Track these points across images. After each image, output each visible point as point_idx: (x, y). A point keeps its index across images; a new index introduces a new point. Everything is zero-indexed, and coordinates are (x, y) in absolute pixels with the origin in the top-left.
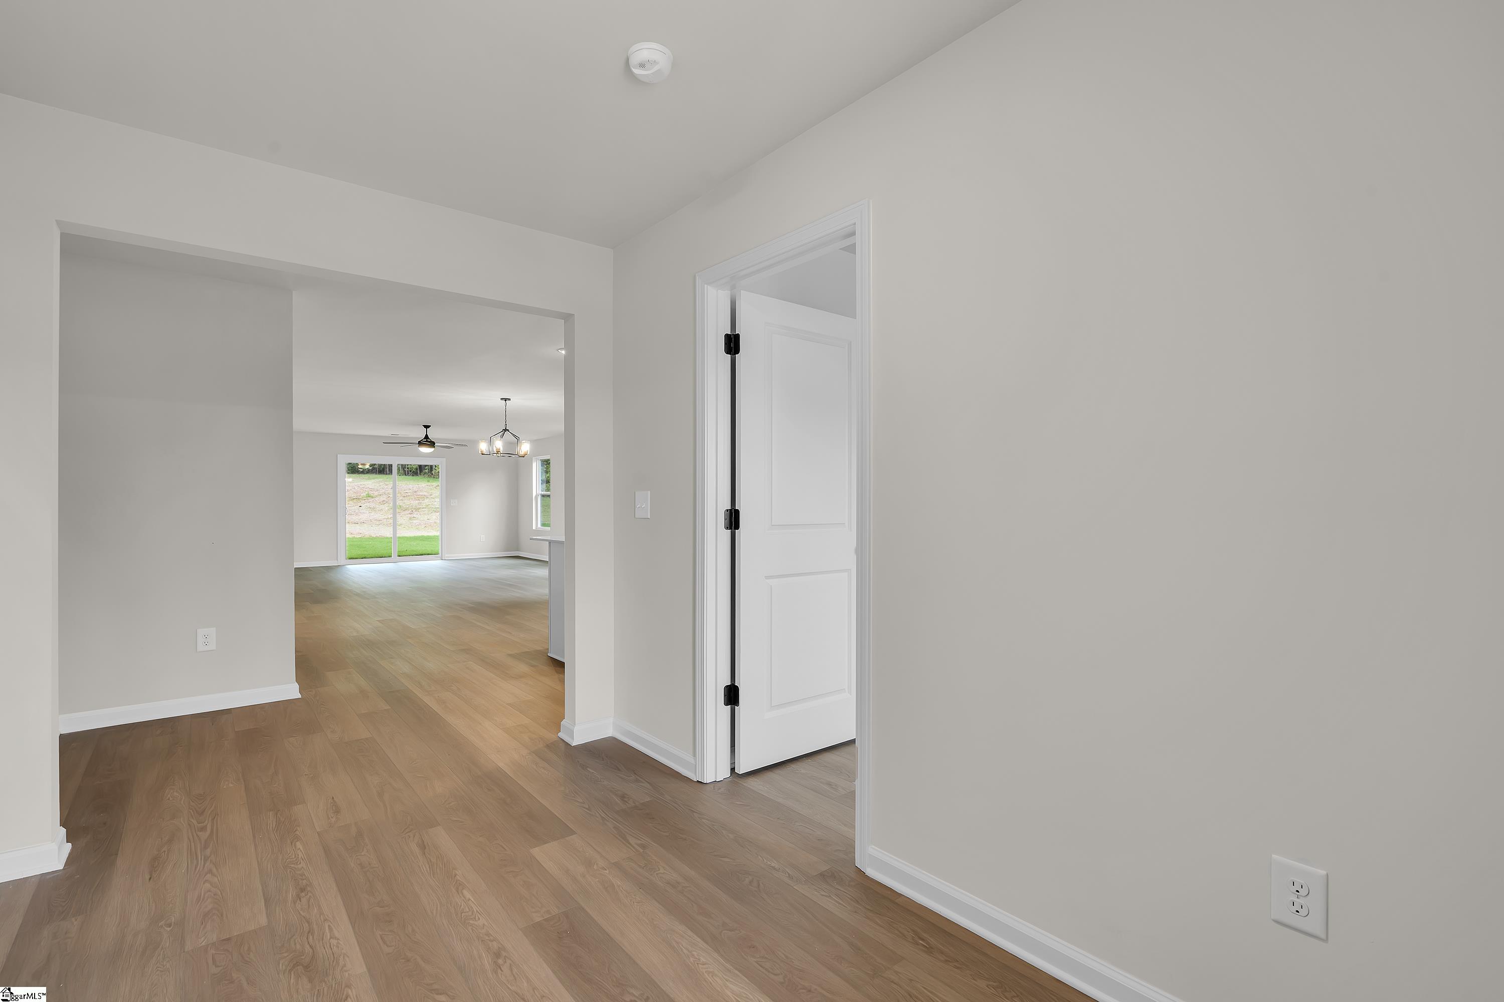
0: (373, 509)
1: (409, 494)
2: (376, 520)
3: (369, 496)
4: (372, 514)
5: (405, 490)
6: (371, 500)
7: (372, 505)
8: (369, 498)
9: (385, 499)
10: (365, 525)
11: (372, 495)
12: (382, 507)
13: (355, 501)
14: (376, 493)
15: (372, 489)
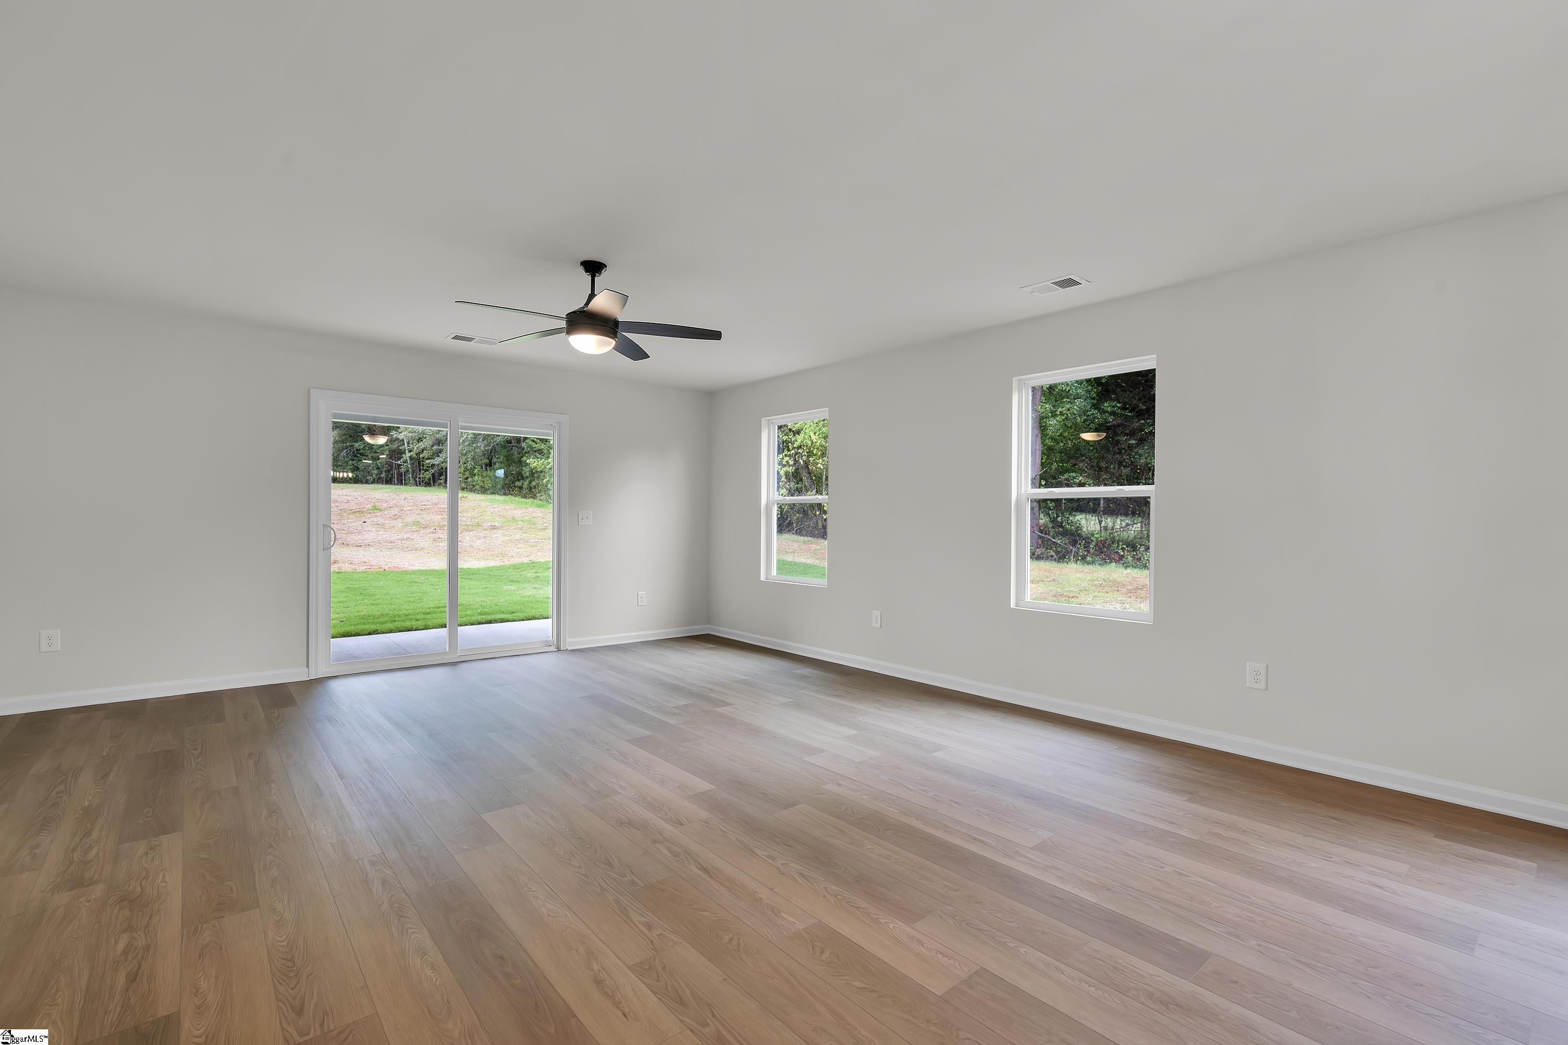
0: (380, 526)
1: (428, 506)
2: (386, 541)
3: (375, 508)
4: (381, 533)
5: (421, 502)
6: (378, 514)
7: (380, 521)
8: (376, 511)
9: (396, 513)
10: (372, 549)
11: (380, 507)
12: (393, 523)
13: (357, 514)
14: (385, 505)
15: (379, 500)
